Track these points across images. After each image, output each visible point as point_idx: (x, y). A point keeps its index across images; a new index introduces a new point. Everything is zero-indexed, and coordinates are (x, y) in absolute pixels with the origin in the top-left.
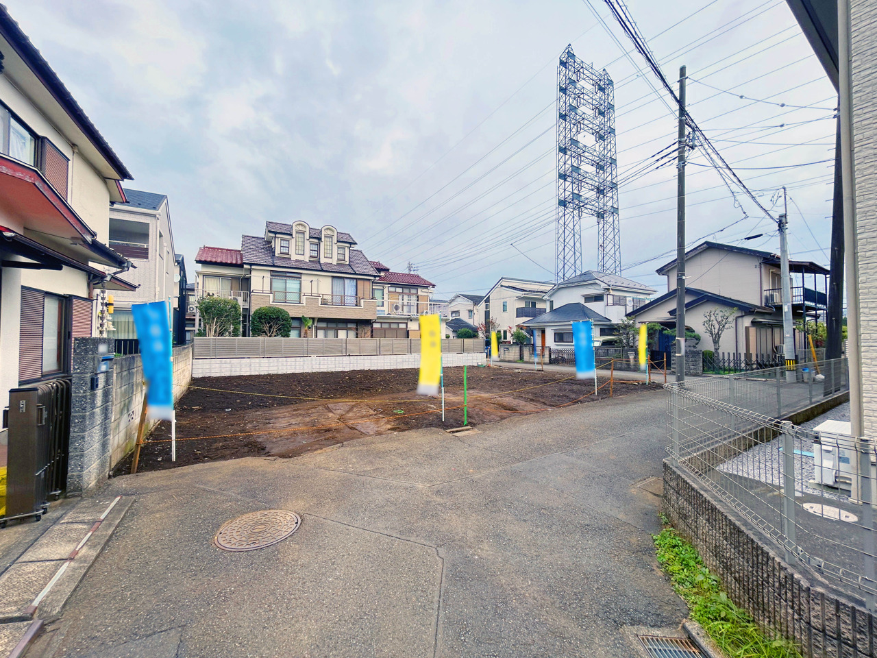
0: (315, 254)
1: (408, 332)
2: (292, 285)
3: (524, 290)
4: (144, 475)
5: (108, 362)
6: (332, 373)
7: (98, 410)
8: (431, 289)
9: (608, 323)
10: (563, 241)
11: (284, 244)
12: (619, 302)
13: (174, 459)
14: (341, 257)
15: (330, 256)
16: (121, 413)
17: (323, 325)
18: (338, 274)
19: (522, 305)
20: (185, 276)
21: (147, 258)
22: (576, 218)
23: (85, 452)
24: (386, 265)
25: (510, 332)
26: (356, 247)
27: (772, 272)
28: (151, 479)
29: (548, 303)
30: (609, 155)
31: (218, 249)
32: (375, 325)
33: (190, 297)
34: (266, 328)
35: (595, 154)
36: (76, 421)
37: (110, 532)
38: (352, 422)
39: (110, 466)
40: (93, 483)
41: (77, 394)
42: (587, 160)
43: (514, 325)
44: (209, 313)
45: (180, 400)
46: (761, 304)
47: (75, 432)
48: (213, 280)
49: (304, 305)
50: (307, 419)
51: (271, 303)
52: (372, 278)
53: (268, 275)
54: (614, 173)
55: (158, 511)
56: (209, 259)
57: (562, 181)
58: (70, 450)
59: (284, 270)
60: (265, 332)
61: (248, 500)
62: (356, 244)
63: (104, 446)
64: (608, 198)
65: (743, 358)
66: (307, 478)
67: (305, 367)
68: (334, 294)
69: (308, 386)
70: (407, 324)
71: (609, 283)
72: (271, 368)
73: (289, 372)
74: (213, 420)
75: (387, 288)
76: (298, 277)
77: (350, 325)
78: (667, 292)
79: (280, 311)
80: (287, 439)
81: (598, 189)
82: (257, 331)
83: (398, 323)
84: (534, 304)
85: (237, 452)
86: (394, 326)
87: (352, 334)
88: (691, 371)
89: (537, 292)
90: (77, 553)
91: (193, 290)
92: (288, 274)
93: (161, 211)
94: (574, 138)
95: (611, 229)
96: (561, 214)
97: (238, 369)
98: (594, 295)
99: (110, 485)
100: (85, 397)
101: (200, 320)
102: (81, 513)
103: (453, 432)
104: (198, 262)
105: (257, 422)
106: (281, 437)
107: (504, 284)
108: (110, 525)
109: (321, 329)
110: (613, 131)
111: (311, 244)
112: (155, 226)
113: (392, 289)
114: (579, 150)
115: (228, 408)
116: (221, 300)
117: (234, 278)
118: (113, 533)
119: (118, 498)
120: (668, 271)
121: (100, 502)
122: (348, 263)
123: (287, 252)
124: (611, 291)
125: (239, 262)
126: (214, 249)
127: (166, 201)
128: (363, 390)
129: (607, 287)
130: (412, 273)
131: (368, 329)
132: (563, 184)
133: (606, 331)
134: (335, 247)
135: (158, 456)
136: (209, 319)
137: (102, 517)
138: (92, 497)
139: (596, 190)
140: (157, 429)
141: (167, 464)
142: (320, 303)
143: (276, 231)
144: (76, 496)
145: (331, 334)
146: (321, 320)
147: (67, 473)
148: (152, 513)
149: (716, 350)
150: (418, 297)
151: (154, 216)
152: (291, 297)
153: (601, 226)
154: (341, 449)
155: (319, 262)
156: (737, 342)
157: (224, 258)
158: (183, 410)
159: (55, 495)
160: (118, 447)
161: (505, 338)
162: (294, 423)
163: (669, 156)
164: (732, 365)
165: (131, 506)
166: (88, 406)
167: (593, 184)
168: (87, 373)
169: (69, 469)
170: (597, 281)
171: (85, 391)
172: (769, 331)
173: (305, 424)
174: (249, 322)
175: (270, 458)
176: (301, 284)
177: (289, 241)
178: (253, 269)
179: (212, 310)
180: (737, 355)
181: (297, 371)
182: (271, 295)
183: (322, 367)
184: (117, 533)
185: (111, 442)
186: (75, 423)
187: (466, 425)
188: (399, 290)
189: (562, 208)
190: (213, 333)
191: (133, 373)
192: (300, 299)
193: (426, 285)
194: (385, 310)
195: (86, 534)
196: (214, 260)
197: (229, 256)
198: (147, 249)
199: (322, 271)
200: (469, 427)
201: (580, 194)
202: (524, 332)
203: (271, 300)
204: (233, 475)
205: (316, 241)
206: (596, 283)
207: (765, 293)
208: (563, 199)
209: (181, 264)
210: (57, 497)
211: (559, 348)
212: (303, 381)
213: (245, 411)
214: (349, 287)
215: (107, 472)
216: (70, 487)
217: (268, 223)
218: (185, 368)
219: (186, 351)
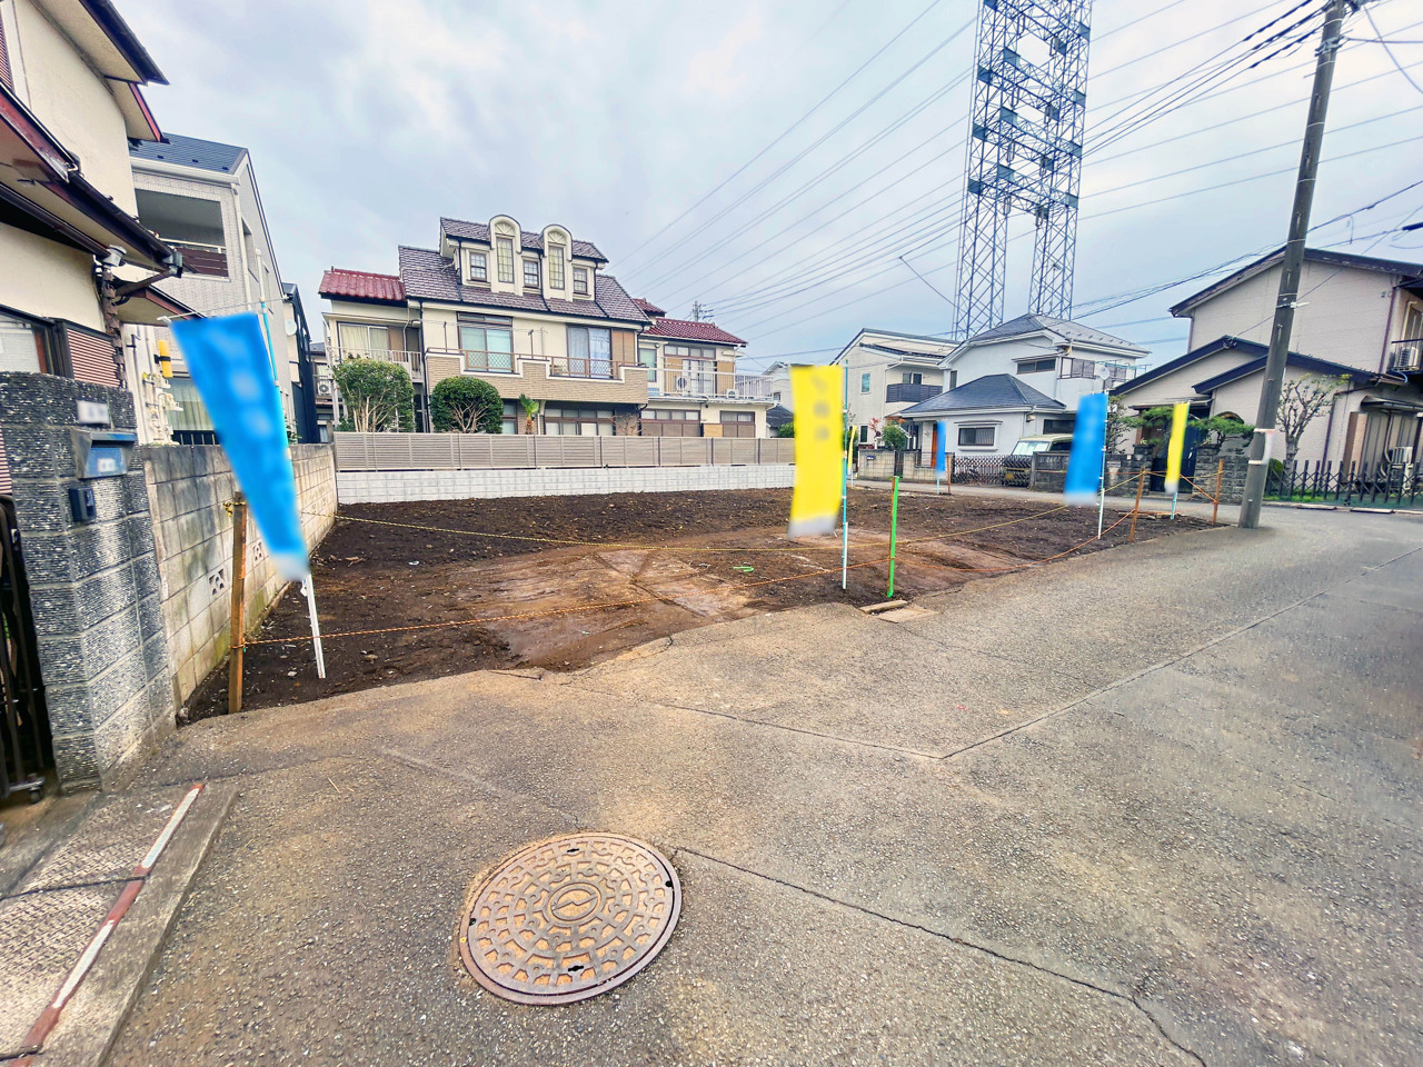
0: (532, 281)
1: (702, 427)
2: (497, 341)
3: (904, 353)
4: (258, 717)
5: (121, 451)
6: (581, 497)
7: (111, 576)
8: (739, 349)
9: (1060, 411)
10: (970, 262)
11: (478, 261)
12: (1082, 371)
13: (322, 673)
14: (581, 288)
15: (561, 286)
16: (189, 574)
17: (556, 414)
18: (579, 318)
19: (897, 379)
20: (304, 325)
21: (225, 274)
22: (1000, 216)
23: (89, 684)
24: (660, 306)
25: (874, 428)
26: (605, 270)
27: (1412, 308)
28: (276, 727)
29: (947, 376)
30: (1072, 84)
31: (358, 274)
32: (646, 415)
33: (319, 367)
34: (459, 416)
35: (1047, 82)
36: (48, 604)
37: (166, 917)
38: (662, 588)
39: (178, 696)
40: (130, 748)
41: (34, 535)
42: (1028, 97)
43: (880, 416)
44: (355, 388)
45: (322, 544)
46: (1381, 369)
47: (48, 633)
48: (355, 330)
49: (521, 376)
50: (572, 583)
51: (463, 373)
52: (638, 327)
53: (452, 320)
54: (1078, 124)
55: (296, 830)
56: (343, 291)
57: (978, 141)
58: (46, 679)
59: (480, 311)
60: (457, 425)
61: (517, 799)
62: (605, 261)
63: (151, 657)
64: (1060, 177)
65: (1335, 470)
66: (633, 729)
67: (533, 487)
68: (572, 356)
69: (548, 519)
70: (699, 412)
71: (1069, 336)
72: (474, 489)
73: (505, 496)
74: (391, 584)
75: (662, 348)
76: (505, 324)
77: (602, 415)
78: (1185, 353)
79: (481, 386)
80: (547, 625)
81: (1044, 157)
82: (444, 423)
83: (685, 411)
84: (918, 379)
85: (452, 655)
86: (677, 416)
87: (605, 430)
88: (1234, 496)
89: (924, 355)
90: (56, 1021)
91: (323, 354)
92: (488, 320)
93: (240, 173)
94: (1011, 47)
95: (1060, 238)
96: (971, 209)
97: (417, 490)
98: (1039, 358)
99: (179, 745)
100: (59, 541)
101: (341, 407)
102: (88, 847)
103: (877, 612)
104: (325, 295)
105: (475, 587)
106: (531, 619)
107: (866, 341)
108: (168, 886)
109: (552, 420)
110: (1085, 31)
111: (525, 261)
112: (231, 207)
113: (670, 350)
114: (1018, 73)
115: (415, 560)
116: (374, 364)
117: (392, 327)
118: (178, 915)
119: (194, 793)
120: (1195, 308)
121: (146, 806)
122: (592, 299)
123: (483, 276)
124: (1070, 350)
125: (399, 297)
126: (351, 273)
127: (245, 160)
128: (650, 526)
129: (1065, 343)
130: (700, 321)
131: (634, 422)
132: (980, 149)
133: (1055, 425)
134: (569, 268)
135: (287, 664)
136: (356, 400)
137: (147, 864)
138: (125, 792)
139: (1038, 161)
140: (282, 602)
141: (308, 688)
142: (548, 373)
143: (460, 235)
144: (86, 790)
145: (569, 429)
146: (550, 405)
147: (51, 737)
148: (282, 835)
149: (1290, 456)
150: (716, 364)
151: (226, 185)
152: (495, 362)
153: (1041, 233)
154: (673, 651)
155: (542, 296)
156: (1327, 441)
157: (371, 289)
158: (329, 563)
159: (28, 791)
160: (193, 652)
161: (864, 438)
162: (548, 590)
163: (1288, 35)
164: (1310, 482)
165: (229, 814)
166: (74, 566)
167: (1036, 147)
168: (52, 476)
169: (54, 726)
170: (1046, 332)
171: (56, 526)
172: (1384, 420)
173: (573, 593)
174: (426, 408)
175: (527, 672)
176: (512, 338)
177: (484, 256)
178: (426, 309)
179: (359, 382)
180: (1324, 465)
181: (519, 494)
182: (462, 358)
183: (561, 486)
184: (188, 912)
185: (171, 645)
186: (45, 611)
187: (893, 598)
188: (683, 351)
189: (973, 197)
190: (365, 424)
191: (207, 488)
192: (512, 364)
193: (730, 343)
194: (659, 388)
195: (95, 932)
196: (352, 293)
197: (379, 286)
198: (223, 256)
199: (549, 312)
200: (901, 602)
201: (1011, 167)
202: (900, 429)
203: (463, 367)
204: (459, 718)
205: (535, 255)
206: (1043, 337)
207: (1392, 348)
208: (976, 179)
209: (294, 300)
210: (34, 796)
211: (970, 455)
212: (537, 511)
213: (447, 566)
214: (598, 343)
215: (170, 711)
216: (65, 768)
217: (444, 222)
218: (325, 485)
219: (322, 453)
